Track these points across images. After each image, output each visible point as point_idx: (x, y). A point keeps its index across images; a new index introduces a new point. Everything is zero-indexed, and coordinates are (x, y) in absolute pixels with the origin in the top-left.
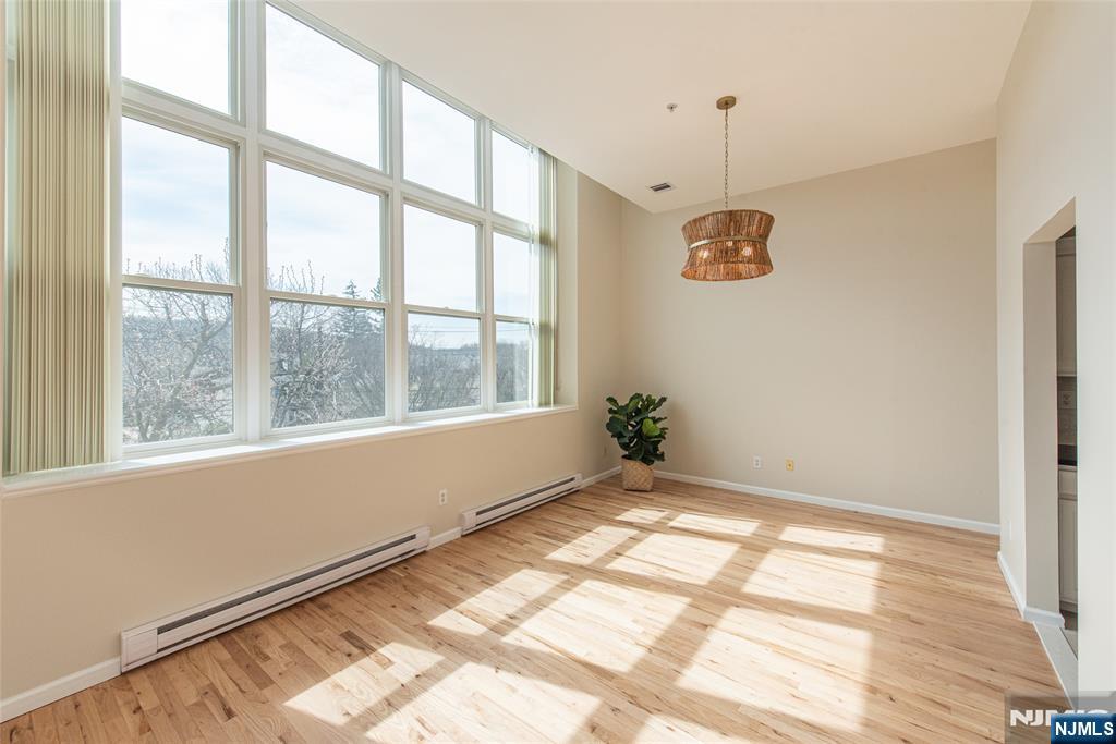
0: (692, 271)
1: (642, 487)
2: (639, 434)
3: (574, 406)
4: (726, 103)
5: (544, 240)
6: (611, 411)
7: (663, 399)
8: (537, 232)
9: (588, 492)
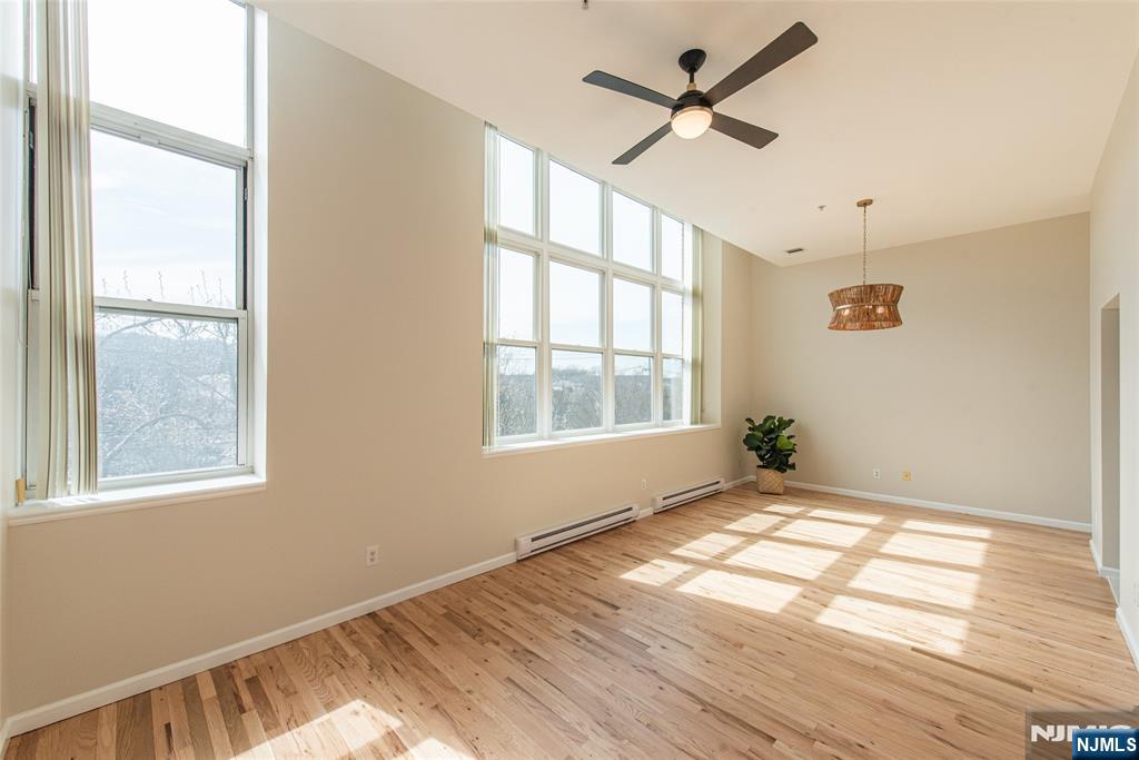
0: (838, 324)
1: (776, 491)
2: (774, 450)
3: (718, 423)
4: (865, 204)
5: (697, 296)
6: (750, 429)
7: (792, 421)
8: (691, 288)
9: (728, 492)
